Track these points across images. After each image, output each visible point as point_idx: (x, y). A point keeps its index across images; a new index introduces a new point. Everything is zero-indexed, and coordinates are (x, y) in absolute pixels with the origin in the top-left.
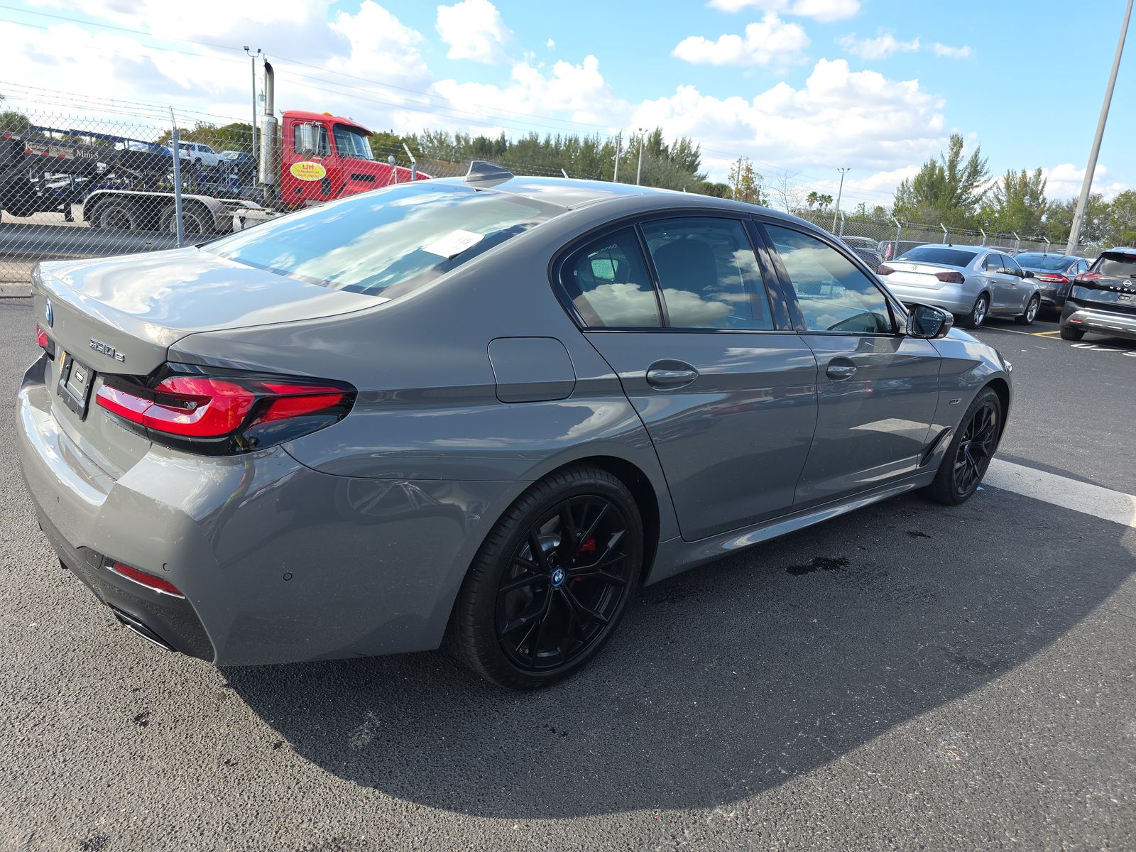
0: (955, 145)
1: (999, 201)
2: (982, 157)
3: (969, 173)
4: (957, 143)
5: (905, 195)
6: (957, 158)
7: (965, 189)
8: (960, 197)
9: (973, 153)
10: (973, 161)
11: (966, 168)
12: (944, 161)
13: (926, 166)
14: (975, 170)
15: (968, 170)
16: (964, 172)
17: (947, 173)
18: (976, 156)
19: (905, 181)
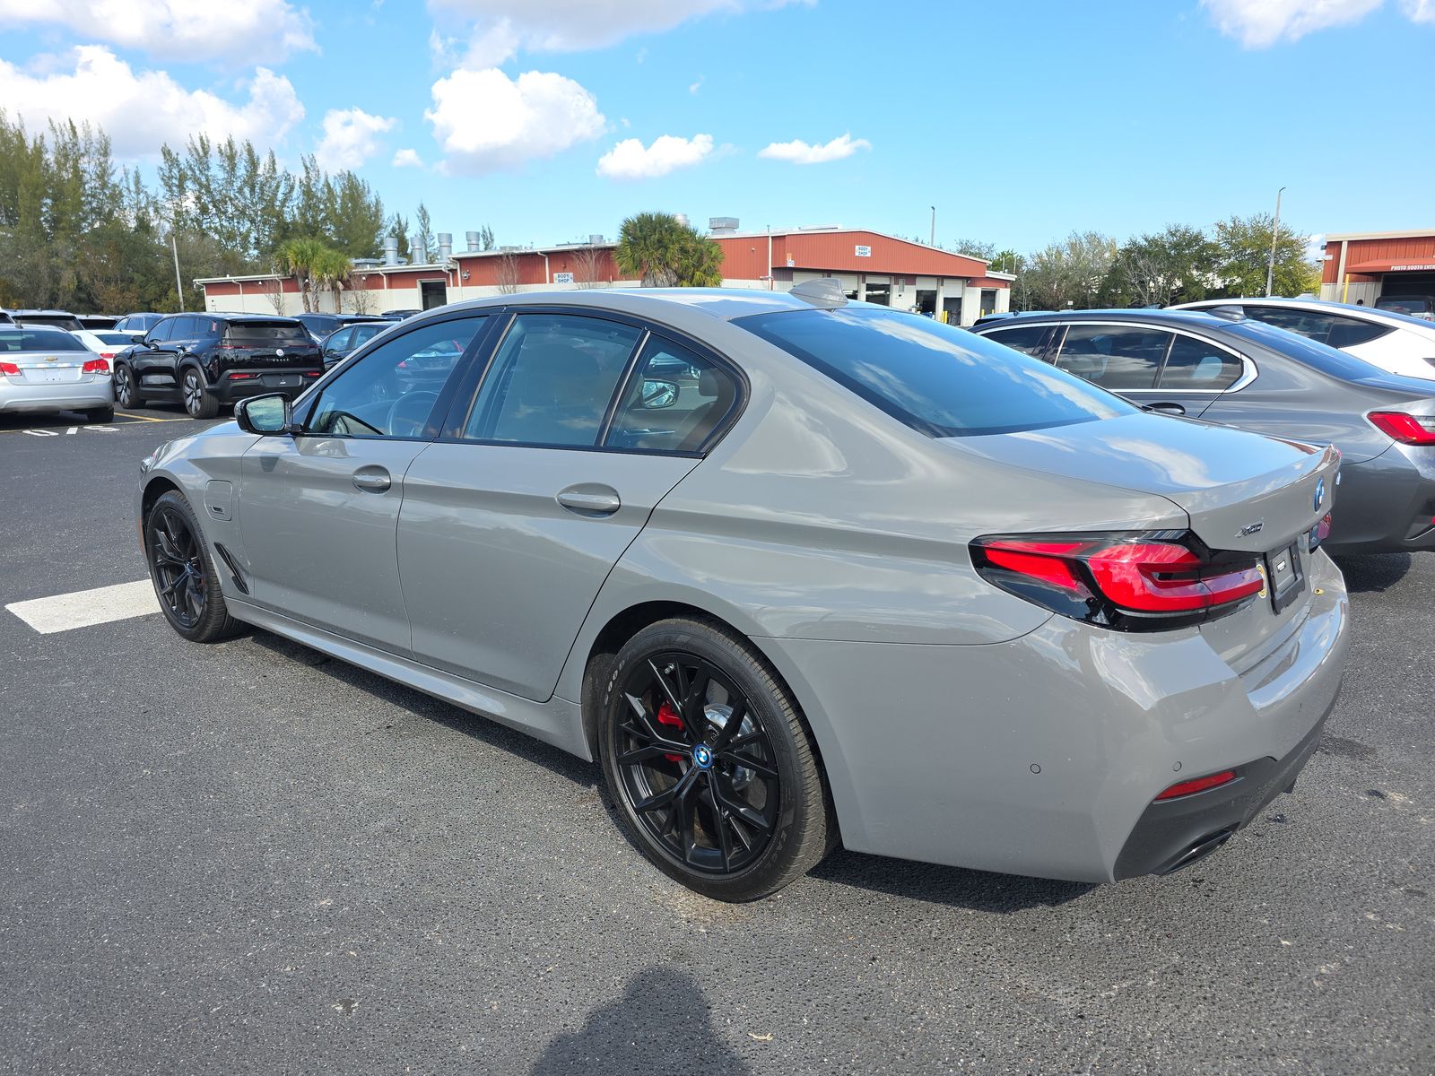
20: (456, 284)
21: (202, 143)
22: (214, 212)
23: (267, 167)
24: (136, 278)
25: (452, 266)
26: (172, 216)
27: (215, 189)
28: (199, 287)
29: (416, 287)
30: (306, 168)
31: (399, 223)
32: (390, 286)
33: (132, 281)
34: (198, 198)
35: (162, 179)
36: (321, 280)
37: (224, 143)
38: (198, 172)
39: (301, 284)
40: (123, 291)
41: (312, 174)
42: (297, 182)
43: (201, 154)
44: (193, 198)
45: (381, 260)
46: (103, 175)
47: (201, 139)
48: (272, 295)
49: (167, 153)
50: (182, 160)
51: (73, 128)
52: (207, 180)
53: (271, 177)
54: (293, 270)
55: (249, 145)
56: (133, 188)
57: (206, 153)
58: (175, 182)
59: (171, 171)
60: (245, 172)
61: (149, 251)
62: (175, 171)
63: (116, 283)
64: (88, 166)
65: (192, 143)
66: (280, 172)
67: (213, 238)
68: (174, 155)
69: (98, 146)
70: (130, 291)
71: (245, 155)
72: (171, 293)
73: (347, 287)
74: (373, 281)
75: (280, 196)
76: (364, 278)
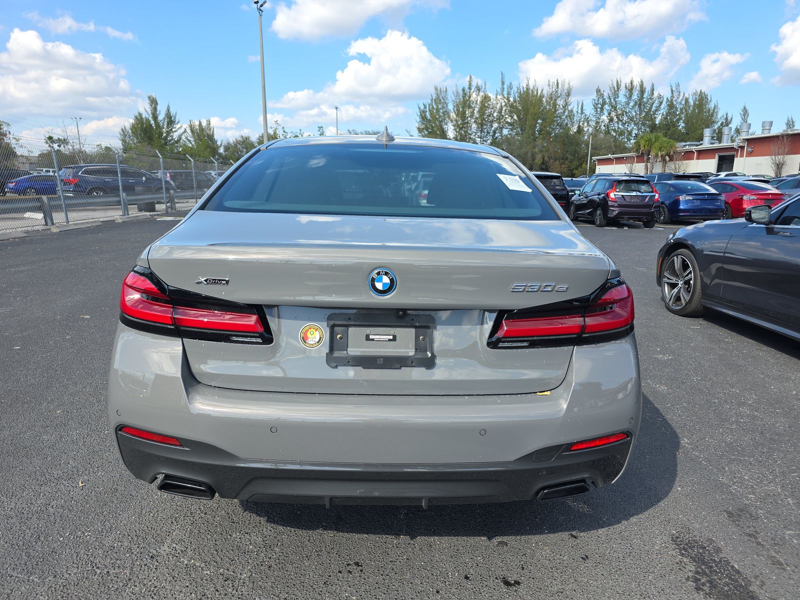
0: (152, 103)
1: (189, 141)
2: (173, 112)
3: (167, 122)
4: (153, 102)
5: (126, 138)
6: (156, 112)
7: (168, 133)
8: (166, 138)
9: (166, 109)
10: (167, 114)
11: (164, 119)
12: (148, 114)
13: (136, 117)
14: (171, 121)
15: (166, 120)
16: (164, 122)
17: (152, 122)
18: (169, 110)
19: (123, 128)
20: (742, 156)
21: (618, 83)
22: (616, 120)
23: (649, 93)
24: (569, 157)
25: (741, 144)
26: (594, 124)
27: (619, 108)
28: (594, 161)
29: (714, 158)
30: (672, 91)
31: (727, 119)
32: (698, 158)
33: (567, 159)
34: (609, 114)
35: (594, 105)
36: (657, 156)
37: (628, 82)
38: (612, 100)
39: (645, 158)
40: (561, 164)
41: (675, 94)
42: (665, 100)
43: (616, 89)
44: (607, 114)
45: (701, 142)
46: (565, 106)
47: (617, 82)
48: (629, 165)
49: (598, 91)
50: (606, 95)
51: (558, 83)
52: (616, 103)
53: (650, 98)
54: (642, 150)
55: (642, 82)
56: (580, 111)
57: (618, 89)
58: (599, 106)
59: (598, 100)
60: (636, 97)
61: (578, 144)
62: (601, 100)
63: (560, 160)
64: (560, 102)
65: (612, 85)
66: (656, 94)
67: (613, 135)
68: (602, 92)
69: (566, 91)
70: (564, 164)
71: (638, 88)
72: (584, 165)
73: (671, 159)
74: (688, 155)
75: (654, 108)
76: (683, 154)
